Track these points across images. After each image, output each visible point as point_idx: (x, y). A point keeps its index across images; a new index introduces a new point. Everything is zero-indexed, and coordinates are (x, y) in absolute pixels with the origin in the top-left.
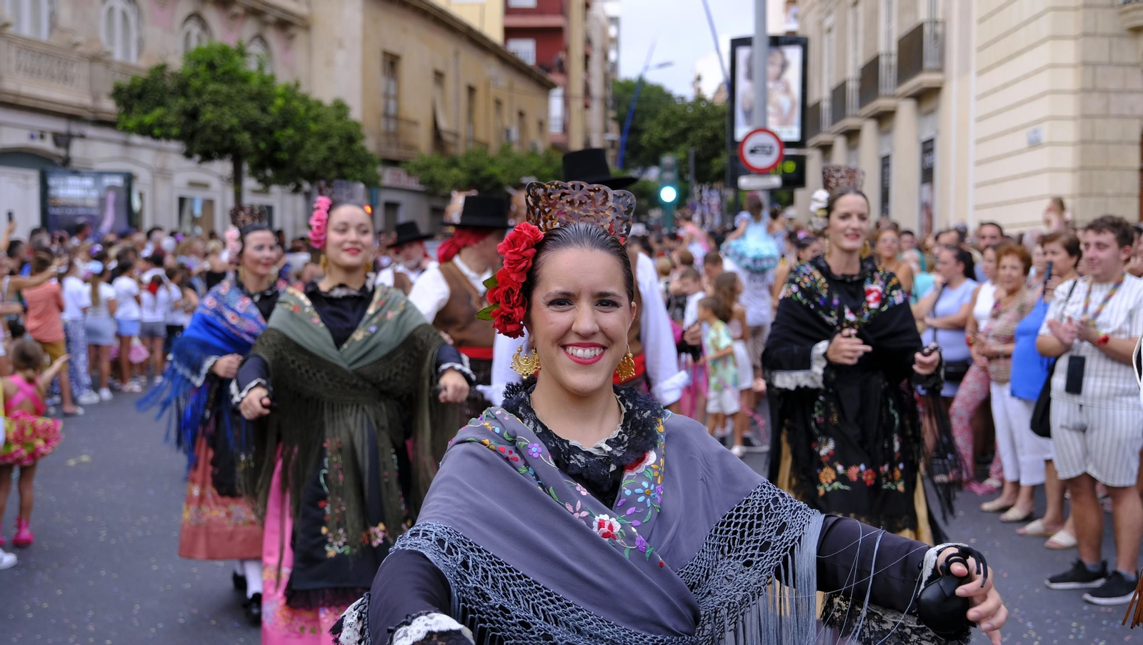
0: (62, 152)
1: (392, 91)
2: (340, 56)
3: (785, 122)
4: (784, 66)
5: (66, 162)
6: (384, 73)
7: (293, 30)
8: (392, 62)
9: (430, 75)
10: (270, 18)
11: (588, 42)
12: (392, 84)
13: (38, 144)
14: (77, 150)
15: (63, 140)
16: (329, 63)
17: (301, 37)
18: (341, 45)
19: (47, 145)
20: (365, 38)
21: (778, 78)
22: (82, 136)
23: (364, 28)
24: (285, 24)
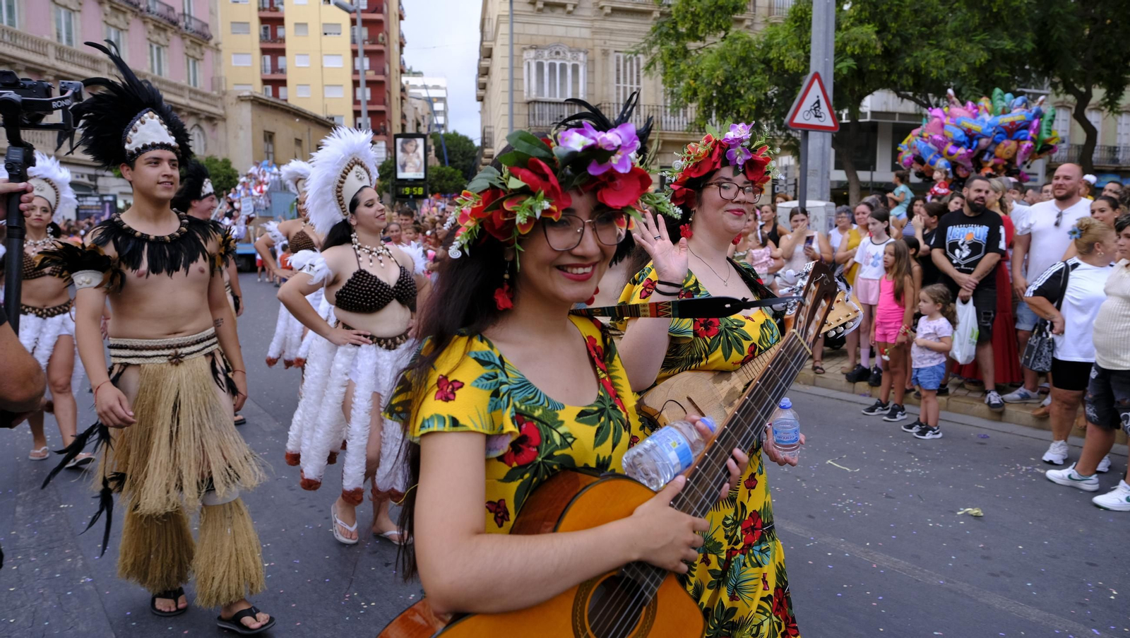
0: (93, 183)
1: (271, 150)
2: (241, 134)
3: (418, 171)
4: (417, 147)
5: (96, 188)
6: (265, 140)
7: (216, 122)
8: (269, 137)
9: (293, 141)
10: (202, 116)
11: (404, 117)
12: (270, 146)
13: (80, 180)
14: (101, 182)
15: (93, 178)
16: (236, 137)
17: (220, 124)
18: (241, 128)
19: (86, 180)
20: (253, 124)
21: (414, 151)
22: (103, 176)
23: (252, 120)
24: (211, 119)
